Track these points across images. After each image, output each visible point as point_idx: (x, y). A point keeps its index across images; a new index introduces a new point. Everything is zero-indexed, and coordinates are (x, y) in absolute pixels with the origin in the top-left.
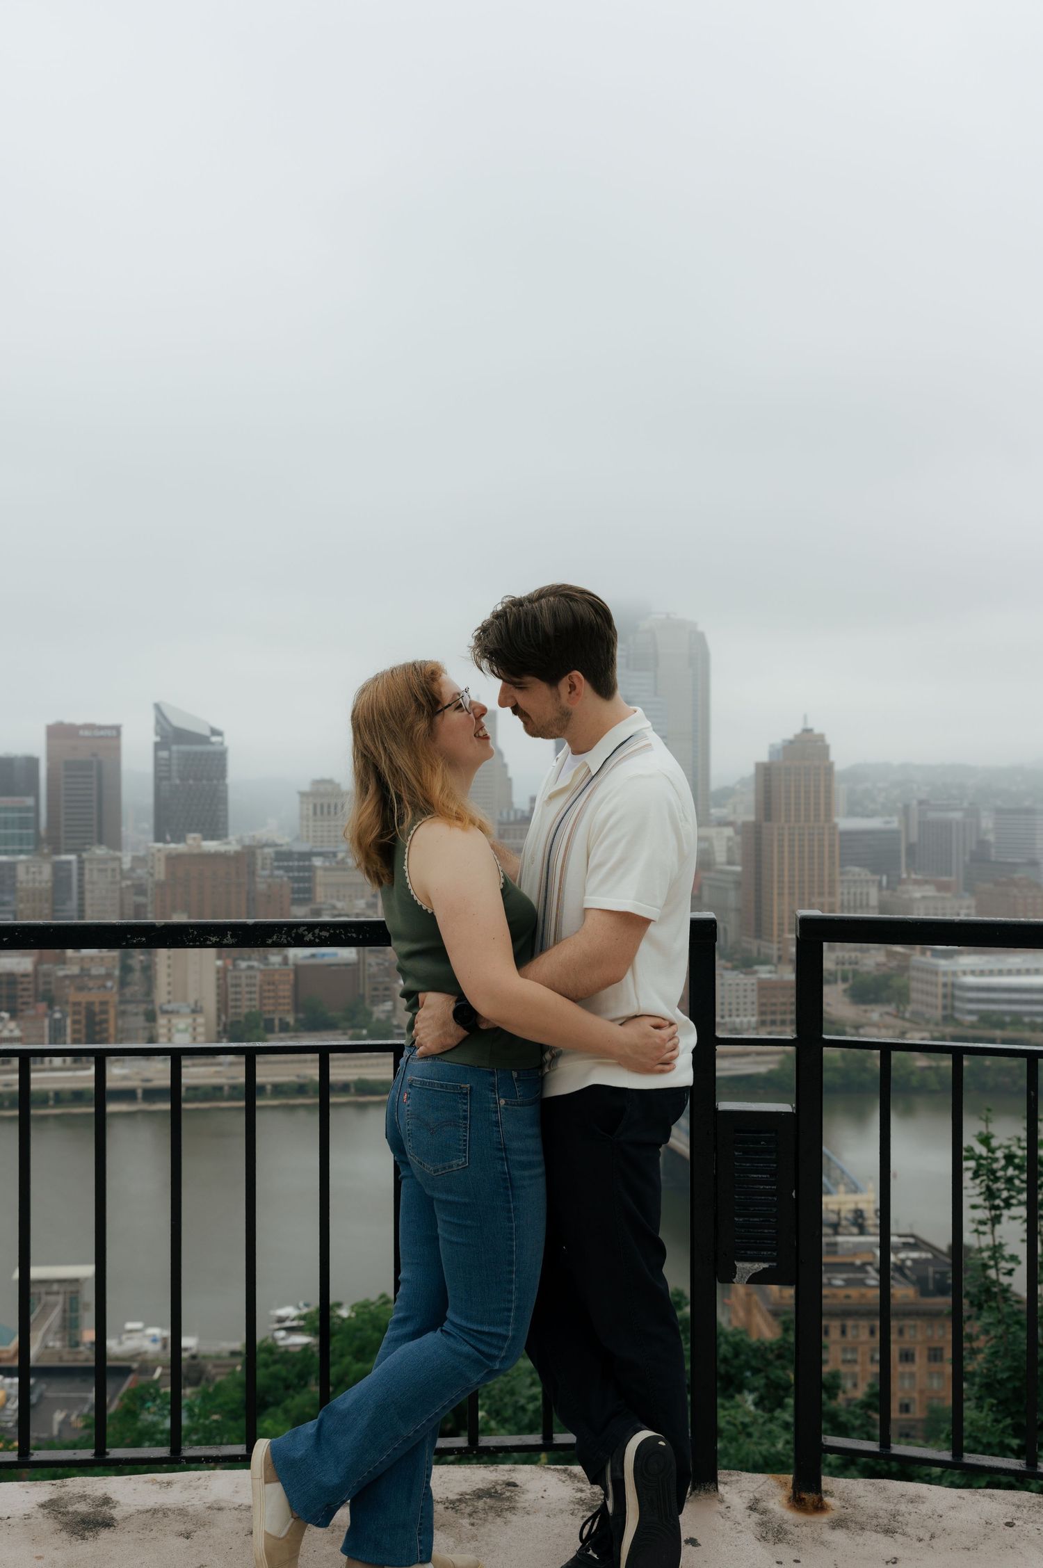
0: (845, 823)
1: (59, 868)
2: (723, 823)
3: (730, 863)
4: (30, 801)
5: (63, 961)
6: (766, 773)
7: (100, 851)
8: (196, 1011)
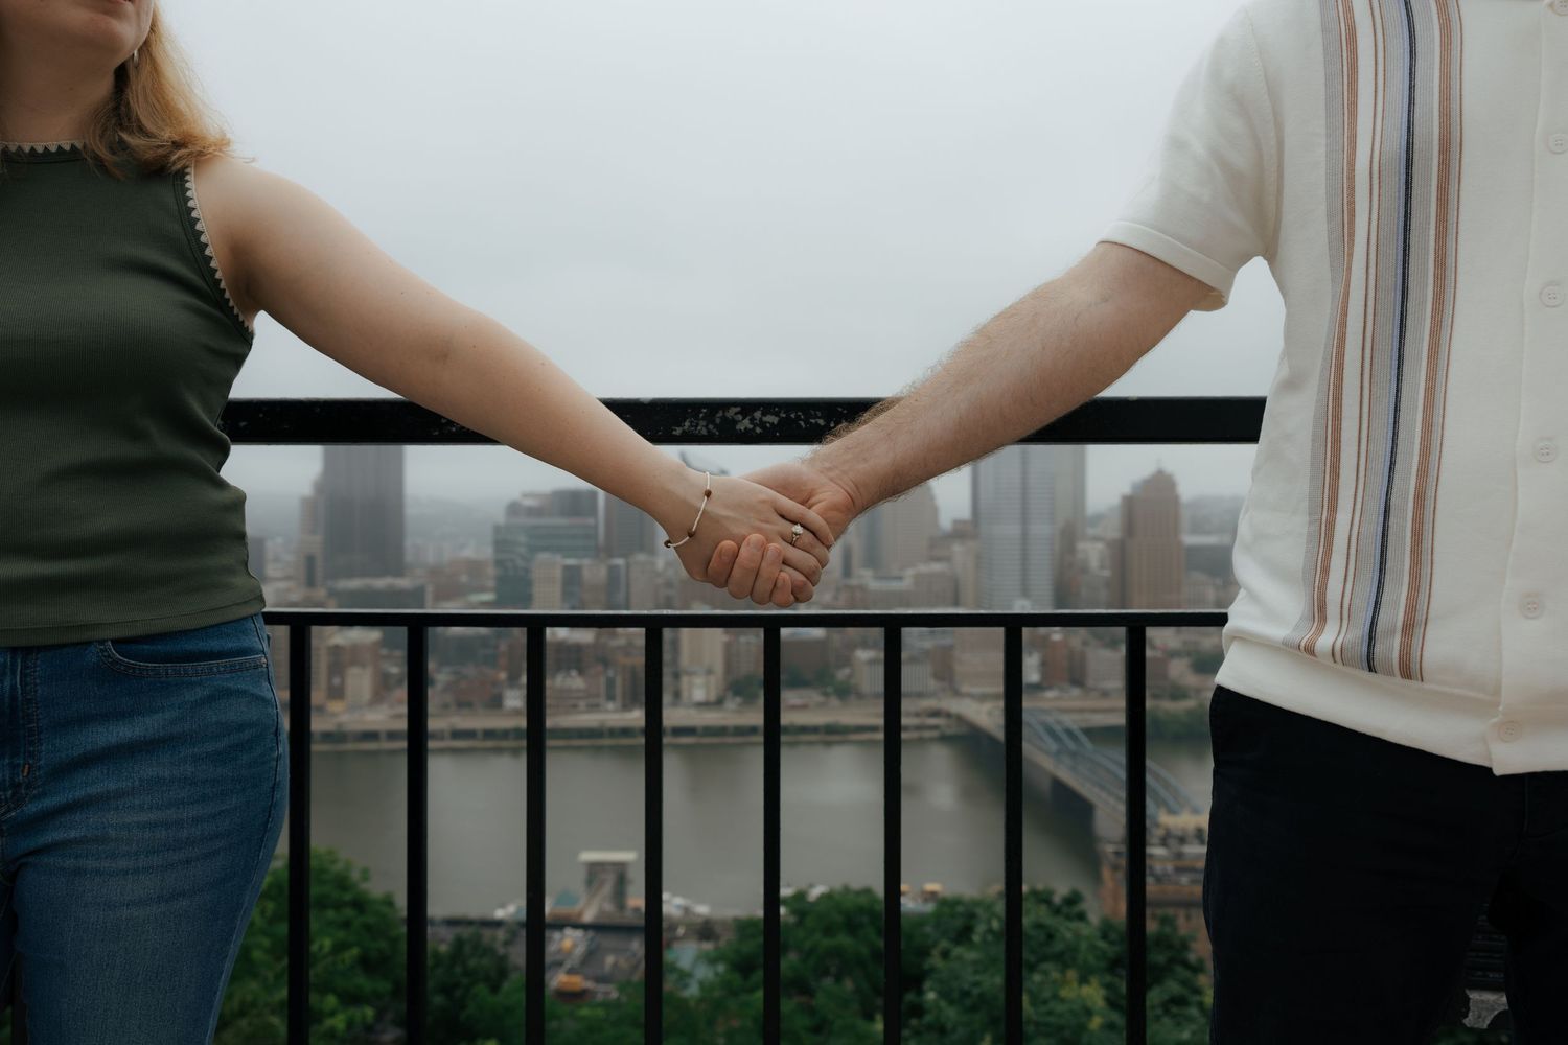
0: (1190, 540)
1: (613, 572)
2: (1096, 539)
3: (1102, 567)
4: (591, 521)
5: (614, 635)
6: (1130, 504)
7: (641, 557)
8: (709, 672)
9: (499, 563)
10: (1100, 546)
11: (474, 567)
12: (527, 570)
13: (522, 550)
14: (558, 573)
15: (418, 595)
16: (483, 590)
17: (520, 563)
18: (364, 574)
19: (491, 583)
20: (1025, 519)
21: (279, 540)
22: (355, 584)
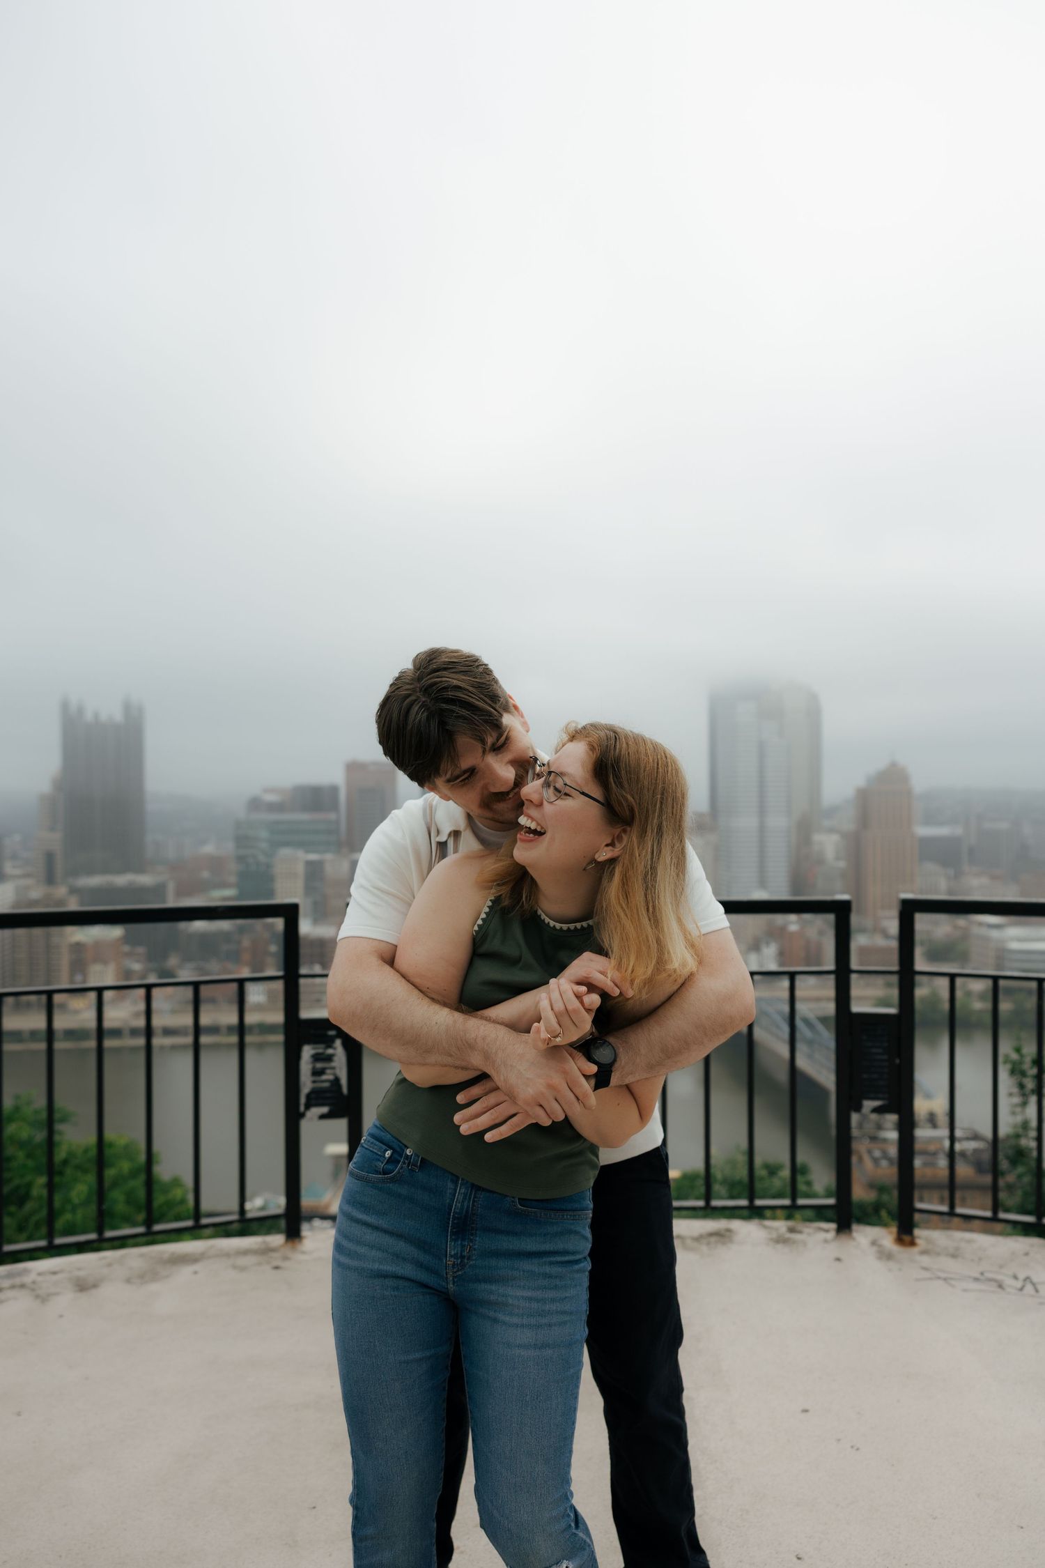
9: (241, 859)
10: (835, 838)
11: (215, 863)
12: (268, 866)
13: (264, 845)
14: (300, 869)
15: (159, 890)
16: (224, 885)
17: (262, 858)
18: (106, 870)
19: (233, 879)
20: (762, 811)
21: (17, 837)
22: (95, 881)
